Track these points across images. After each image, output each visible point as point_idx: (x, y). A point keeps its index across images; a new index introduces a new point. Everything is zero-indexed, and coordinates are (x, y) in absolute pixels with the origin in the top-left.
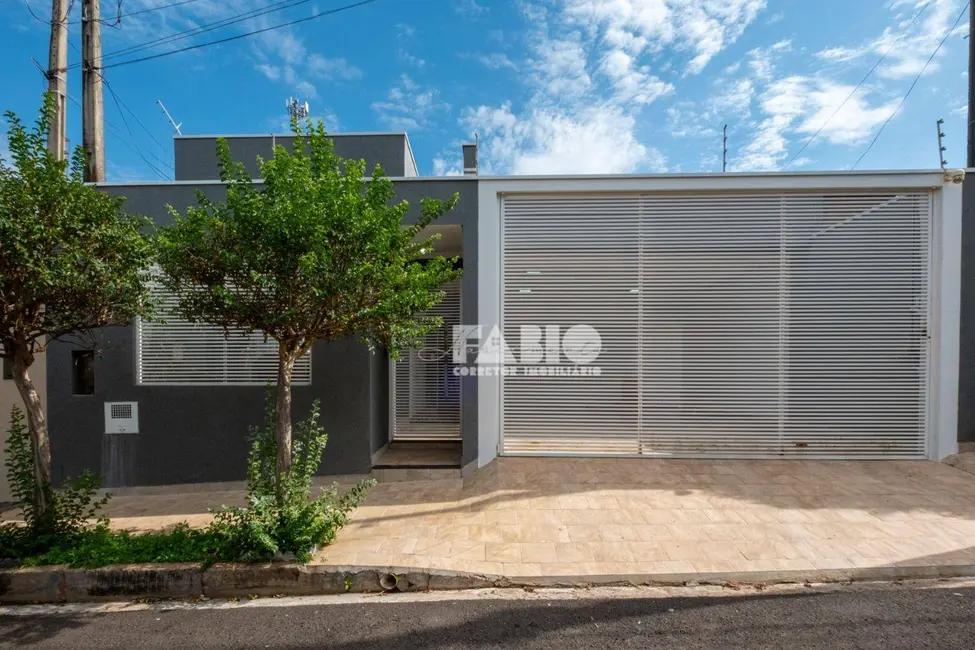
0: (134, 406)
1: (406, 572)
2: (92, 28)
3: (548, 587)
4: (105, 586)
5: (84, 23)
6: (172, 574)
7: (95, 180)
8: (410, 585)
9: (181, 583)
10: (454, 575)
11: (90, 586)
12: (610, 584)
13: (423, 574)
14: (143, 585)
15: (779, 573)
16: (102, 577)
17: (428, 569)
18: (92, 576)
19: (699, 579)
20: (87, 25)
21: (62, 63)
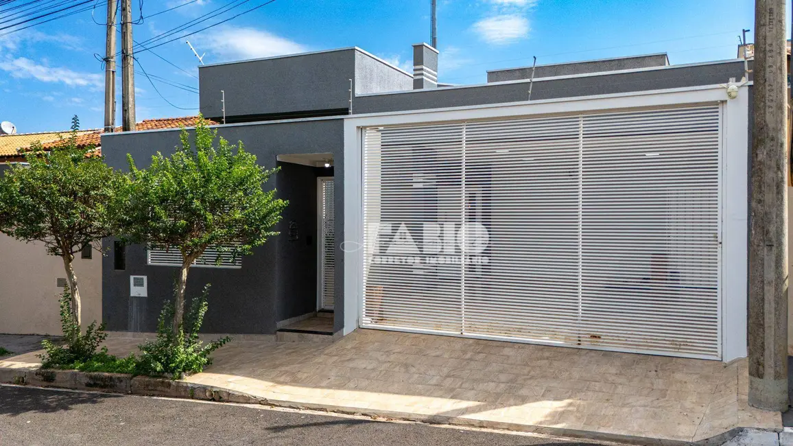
0: (145, 278)
1: (218, 390)
2: (126, 27)
3: (285, 407)
4: (92, 383)
5: (122, 25)
6: (119, 378)
7: (129, 130)
8: (221, 398)
9: (122, 384)
10: (241, 394)
11: (86, 382)
12: (315, 409)
13: (226, 392)
14: (107, 383)
15: (410, 415)
16: (91, 378)
17: (229, 390)
18: (87, 376)
19: (363, 412)
20: (124, 25)
21: (113, 52)
